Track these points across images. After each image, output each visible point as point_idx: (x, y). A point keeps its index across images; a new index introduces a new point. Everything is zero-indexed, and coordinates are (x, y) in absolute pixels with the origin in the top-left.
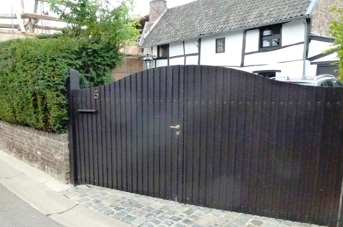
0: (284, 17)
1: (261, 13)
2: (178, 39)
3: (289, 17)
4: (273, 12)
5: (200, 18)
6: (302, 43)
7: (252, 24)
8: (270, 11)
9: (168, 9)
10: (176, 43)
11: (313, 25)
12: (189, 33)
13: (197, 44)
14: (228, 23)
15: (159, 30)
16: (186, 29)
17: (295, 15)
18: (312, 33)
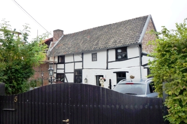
0: (128, 43)
1: (116, 41)
2: (70, 52)
3: (130, 44)
4: (122, 40)
5: (82, 41)
6: (138, 57)
7: (111, 46)
8: (120, 40)
9: (64, 35)
10: (69, 55)
11: (143, 48)
12: (76, 50)
13: (81, 56)
14: (98, 45)
15: (59, 47)
16: (74, 47)
17: (133, 43)
18: (143, 52)
